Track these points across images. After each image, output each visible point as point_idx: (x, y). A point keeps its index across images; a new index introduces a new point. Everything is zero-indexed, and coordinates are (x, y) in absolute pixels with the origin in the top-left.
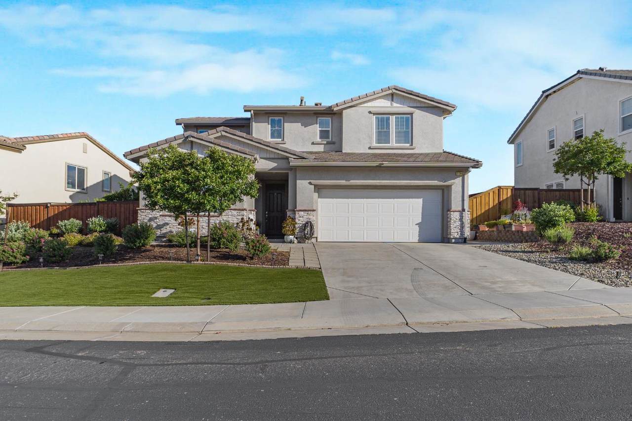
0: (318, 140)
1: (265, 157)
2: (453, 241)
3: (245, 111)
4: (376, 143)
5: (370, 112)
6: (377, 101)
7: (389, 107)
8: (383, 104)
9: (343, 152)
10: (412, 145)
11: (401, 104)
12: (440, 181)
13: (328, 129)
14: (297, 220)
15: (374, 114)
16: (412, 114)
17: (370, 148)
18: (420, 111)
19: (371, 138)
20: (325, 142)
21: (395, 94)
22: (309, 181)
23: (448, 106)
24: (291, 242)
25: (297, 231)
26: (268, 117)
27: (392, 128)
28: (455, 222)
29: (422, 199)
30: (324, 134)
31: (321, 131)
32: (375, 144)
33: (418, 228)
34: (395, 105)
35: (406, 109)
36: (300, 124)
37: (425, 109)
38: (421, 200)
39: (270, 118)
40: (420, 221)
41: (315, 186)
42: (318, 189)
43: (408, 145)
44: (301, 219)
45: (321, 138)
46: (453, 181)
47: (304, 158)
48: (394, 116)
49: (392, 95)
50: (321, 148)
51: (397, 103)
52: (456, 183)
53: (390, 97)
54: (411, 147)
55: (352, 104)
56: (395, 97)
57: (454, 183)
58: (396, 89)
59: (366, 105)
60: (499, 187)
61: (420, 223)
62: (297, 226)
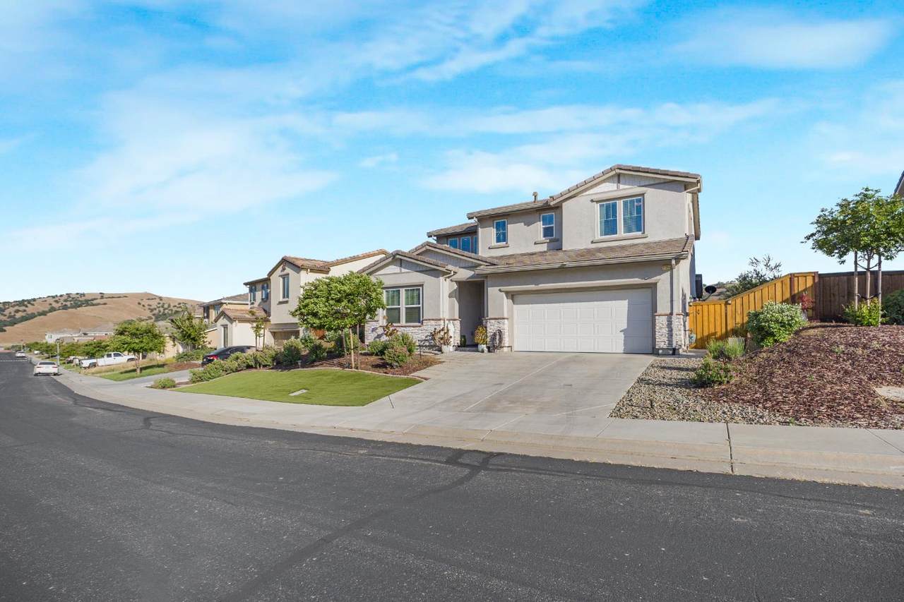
0: (541, 238)
1: (464, 266)
2: (660, 351)
3: (469, 219)
4: (601, 235)
5: (592, 201)
6: (600, 186)
7: (615, 191)
8: (609, 189)
9: (563, 249)
10: (644, 233)
11: (629, 185)
12: (642, 279)
13: (552, 225)
14: (488, 329)
15: (597, 202)
16: (643, 194)
17: (592, 242)
18: (653, 189)
19: (593, 229)
20: (548, 241)
21: (620, 174)
22: (499, 288)
23: (687, 177)
24: (483, 351)
25: (488, 340)
26: (493, 221)
27: (620, 216)
28: (661, 328)
29: (627, 301)
30: (548, 232)
31: (545, 229)
32: (598, 237)
33: (623, 336)
34: (622, 186)
35: (638, 190)
36: (523, 224)
37: (662, 185)
38: (625, 303)
39: (495, 222)
40: (626, 327)
41: (507, 293)
42: (512, 296)
43: (639, 233)
44: (492, 327)
45: (545, 236)
46: (658, 277)
47: (495, 265)
48: (622, 201)
49: (619, 175)
50: (544, 248)
51: (624, 184)
52: (662, 280)
53: (616, 179)
54: (644, 235)
55: (571, 195)
56: (621, 178)
57: (659, 280)
58: (620, 169)
59: (587, 193)
60: (791, 274)
61: (625, 329)
62: (488, 335)
